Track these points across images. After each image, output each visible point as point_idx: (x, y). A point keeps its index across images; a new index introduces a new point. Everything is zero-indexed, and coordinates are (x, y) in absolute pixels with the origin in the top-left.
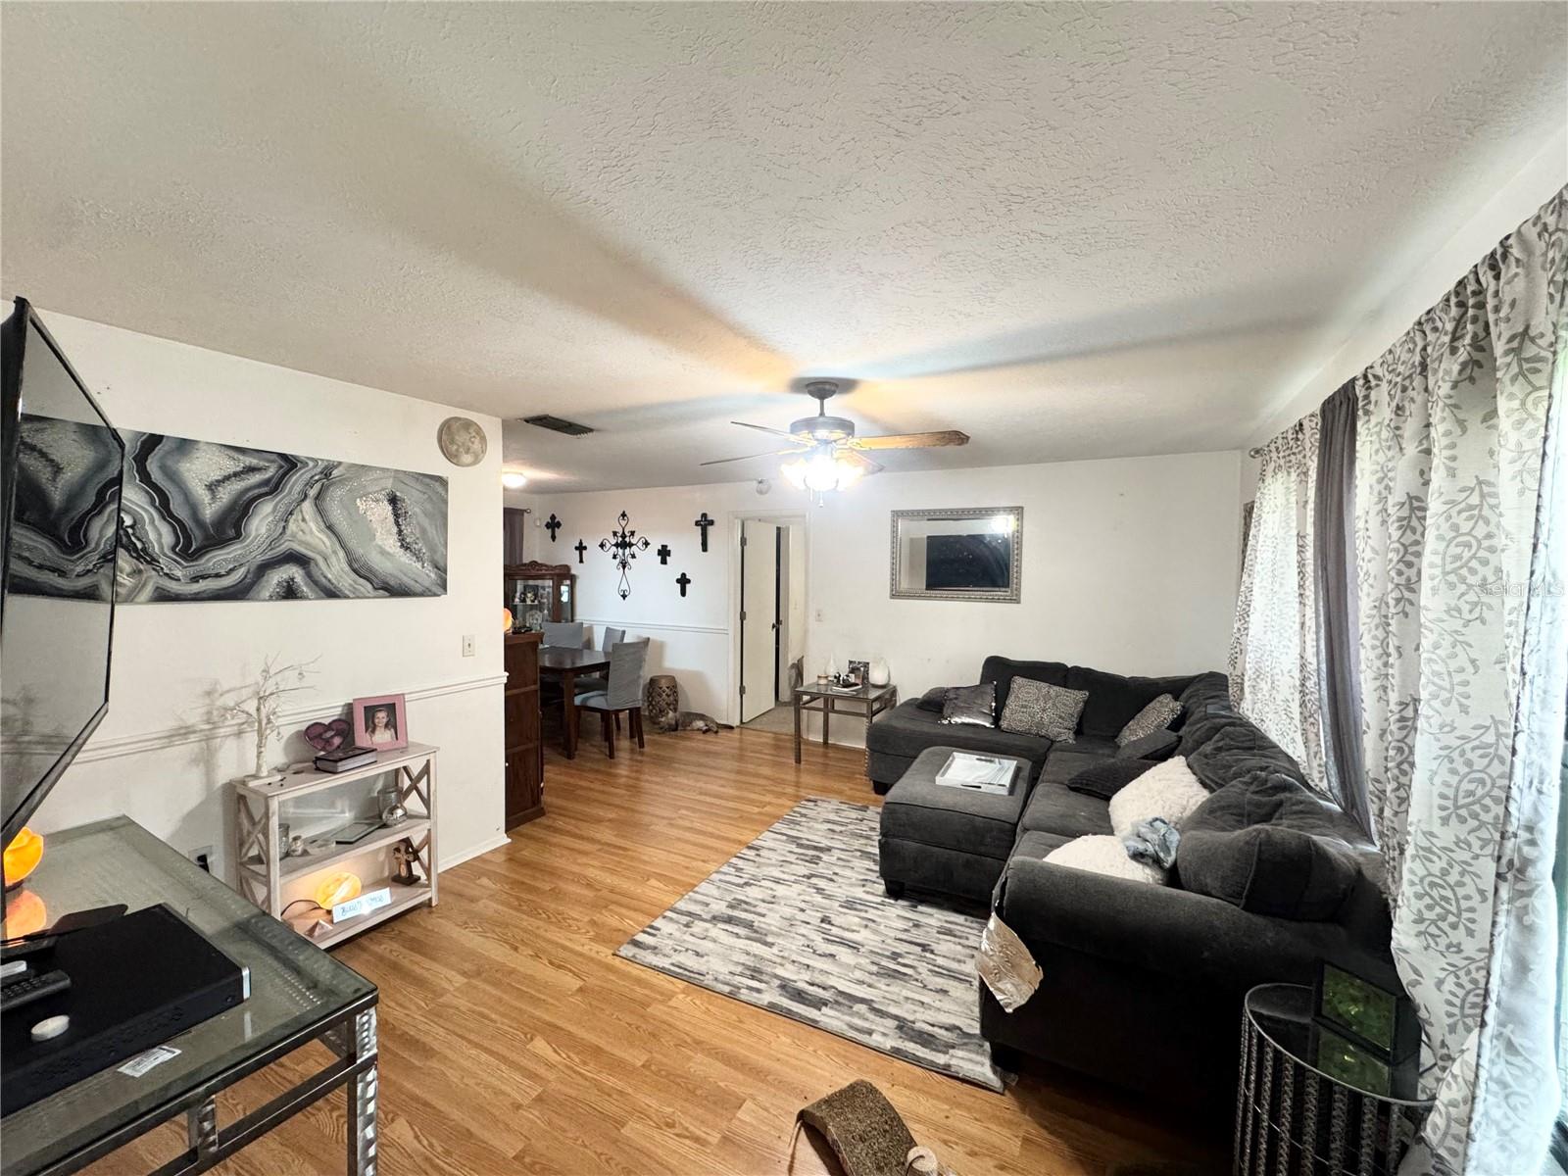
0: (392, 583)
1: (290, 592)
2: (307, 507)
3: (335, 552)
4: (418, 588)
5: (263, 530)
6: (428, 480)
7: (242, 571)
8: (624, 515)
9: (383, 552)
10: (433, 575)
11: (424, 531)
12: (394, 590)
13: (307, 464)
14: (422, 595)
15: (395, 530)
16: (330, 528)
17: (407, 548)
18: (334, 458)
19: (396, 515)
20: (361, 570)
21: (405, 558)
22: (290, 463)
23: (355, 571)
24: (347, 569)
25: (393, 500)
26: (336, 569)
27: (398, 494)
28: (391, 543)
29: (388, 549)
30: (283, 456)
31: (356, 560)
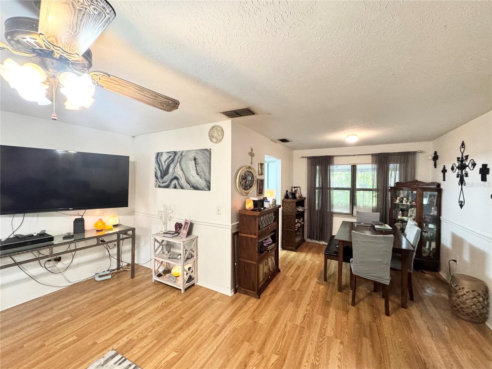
0: (195, 186)
1: (175, 187)
2: (178, 164)
3: (183, 176)
4: (201, 188)
5: (171, 171)
6: (203, 151)
7: (168, 181)
8: (463, 144)
9: (193, 176)
10: (205, 183)
11: (202, 168)
12: (195, 188)
13: (178, 153)
14: (202, 190)
15: (195, 168)
16: (182, 169)
17: (198, 174)
18: (183, 150)
19: (196, 164)
20: (188, 182)
21: (197, 178)
22: (175, 153)
23: (187, 182)
24: (185, 181)
25: (195, 159)
26: (183, 181)
27: (196, 157)
28: (194, 173)
29: (193, 175)
30: (174, 152)
31: (187, 178)
